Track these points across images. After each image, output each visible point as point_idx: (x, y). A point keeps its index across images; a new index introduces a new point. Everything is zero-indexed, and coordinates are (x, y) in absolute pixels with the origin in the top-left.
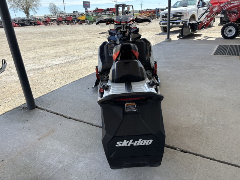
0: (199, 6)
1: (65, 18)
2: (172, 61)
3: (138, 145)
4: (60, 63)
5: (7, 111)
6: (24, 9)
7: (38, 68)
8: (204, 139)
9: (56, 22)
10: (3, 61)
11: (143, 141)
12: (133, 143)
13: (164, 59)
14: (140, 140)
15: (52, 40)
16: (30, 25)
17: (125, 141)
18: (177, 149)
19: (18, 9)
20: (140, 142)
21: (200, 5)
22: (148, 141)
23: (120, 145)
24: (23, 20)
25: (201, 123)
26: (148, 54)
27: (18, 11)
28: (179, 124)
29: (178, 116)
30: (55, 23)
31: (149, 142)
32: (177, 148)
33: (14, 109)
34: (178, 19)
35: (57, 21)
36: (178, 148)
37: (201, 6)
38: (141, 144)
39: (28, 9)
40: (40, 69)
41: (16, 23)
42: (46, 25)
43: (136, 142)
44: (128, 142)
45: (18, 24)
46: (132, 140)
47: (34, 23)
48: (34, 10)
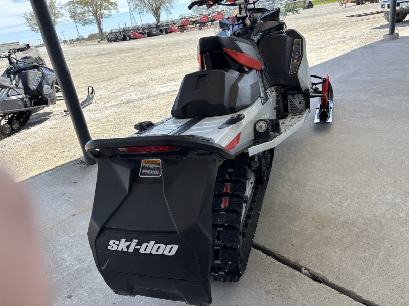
1: (212, 16)
2: (382, 78)
3: (148, 252)
4: (172, 90)
5: (60, 165)
6: (152, 9)
7: (135, 99)
8: (381, 255)
9: (198, 25)
10: (89, 88)
11: (157, 246)
12: (138, 247)
13: (365, 75)
14: (152, 242)
15: (180, 54)
16: (159, 34)
17: (123, 240)
18: (303, 270)
19: (145, 10)
20: (151, 248)
22: (169, 247)
23: (115, 248)
24: (149, 27)
25: (389, 217)
26: (295, 61)
27: (145, 13)
28: (333, 213)
29: (340, 195)
30: (196, 27)
31: (170, 250)
32: (303, 267)
33: (71, 162)
35: (199, 23)
36: (306, 269)
38: (154, 252)
39: (159, 8)
40: (138, 100)
41: (140, 33)
42: (182, 32)
43: (144, 245)
44: (128, 243)
45: (143, 34)
46: (137, 241)
47: (166, 30)
48: (167, 9)
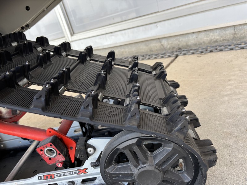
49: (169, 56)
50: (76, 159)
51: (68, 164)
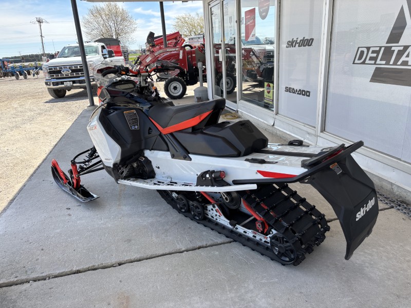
0: (105, 56)
3: (369, 209)
12: (366, 209)
14: (369, 201)
17: (361, 209)
21: (105, 54)
23: (359, 217)
34: (80, 75)
37: (107, 56)
38: (371, 207)
43: (368, 206)
46: (365, 205)
49: (387, 203)
50: (266, 233)
51: (262, 233)
